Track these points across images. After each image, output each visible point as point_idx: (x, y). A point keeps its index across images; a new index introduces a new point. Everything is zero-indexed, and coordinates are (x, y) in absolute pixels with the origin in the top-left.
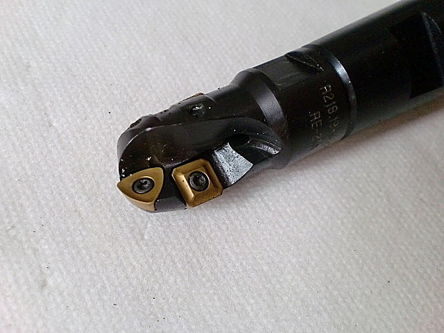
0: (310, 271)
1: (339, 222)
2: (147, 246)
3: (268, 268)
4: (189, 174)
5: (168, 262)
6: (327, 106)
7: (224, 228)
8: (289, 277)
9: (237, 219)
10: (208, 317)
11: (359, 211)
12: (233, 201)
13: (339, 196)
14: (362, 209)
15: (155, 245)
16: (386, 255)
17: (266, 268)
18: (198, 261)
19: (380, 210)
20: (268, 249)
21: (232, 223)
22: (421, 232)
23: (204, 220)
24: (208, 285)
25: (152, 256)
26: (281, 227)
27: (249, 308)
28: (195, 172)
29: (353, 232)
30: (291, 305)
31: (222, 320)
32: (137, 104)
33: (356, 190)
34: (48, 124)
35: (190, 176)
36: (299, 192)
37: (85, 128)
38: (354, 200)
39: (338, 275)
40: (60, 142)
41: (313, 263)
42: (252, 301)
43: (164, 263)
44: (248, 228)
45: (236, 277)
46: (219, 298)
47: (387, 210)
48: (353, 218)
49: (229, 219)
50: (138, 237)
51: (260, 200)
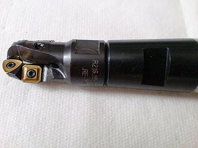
0: (56, 130)
1: (83, 118)
2: (6, 88)
3: (42, 119)
4: (29, 69)
5: (9, 97)
6: (93, 69)
7: (38, 96)
8: (47, 128)
9: (45, 96)
10: (8, 124)
11: (95, 118)
12: (49, 88)
13: (92, 108)
14: (97, 119)
15: (9, 89)
16: (92, 142)
17: (41, 119)
18: (20, 103)
19: (104, 123)
20: (48, 113)
21: (42, 96)
22: (115, 142)
23: (33, 89)
24: (16, 113)
25: (5, 92)
26: (59, 107)
27: (23, 129)
28: (33, 70)
29: (85, 125)
30: (38, 138)
31: (11, 128)
32: (39, 34)
33: (101, 110)
34: (3, 27)
35: (29, 70)
36: (77, 98)
37: (15, 34)
38: (96, 113)
39: (65, 138)
40: (3, 36)
41: (59, 128)
42: (26, 128)
43: (8, 96)
44: (47, 101)
45: (28, 116)
46: (16, 120)
47: (107, 125)
48: (90, 120)
49: (43, 94)
50: (6, 83)
51: (60, 93)
